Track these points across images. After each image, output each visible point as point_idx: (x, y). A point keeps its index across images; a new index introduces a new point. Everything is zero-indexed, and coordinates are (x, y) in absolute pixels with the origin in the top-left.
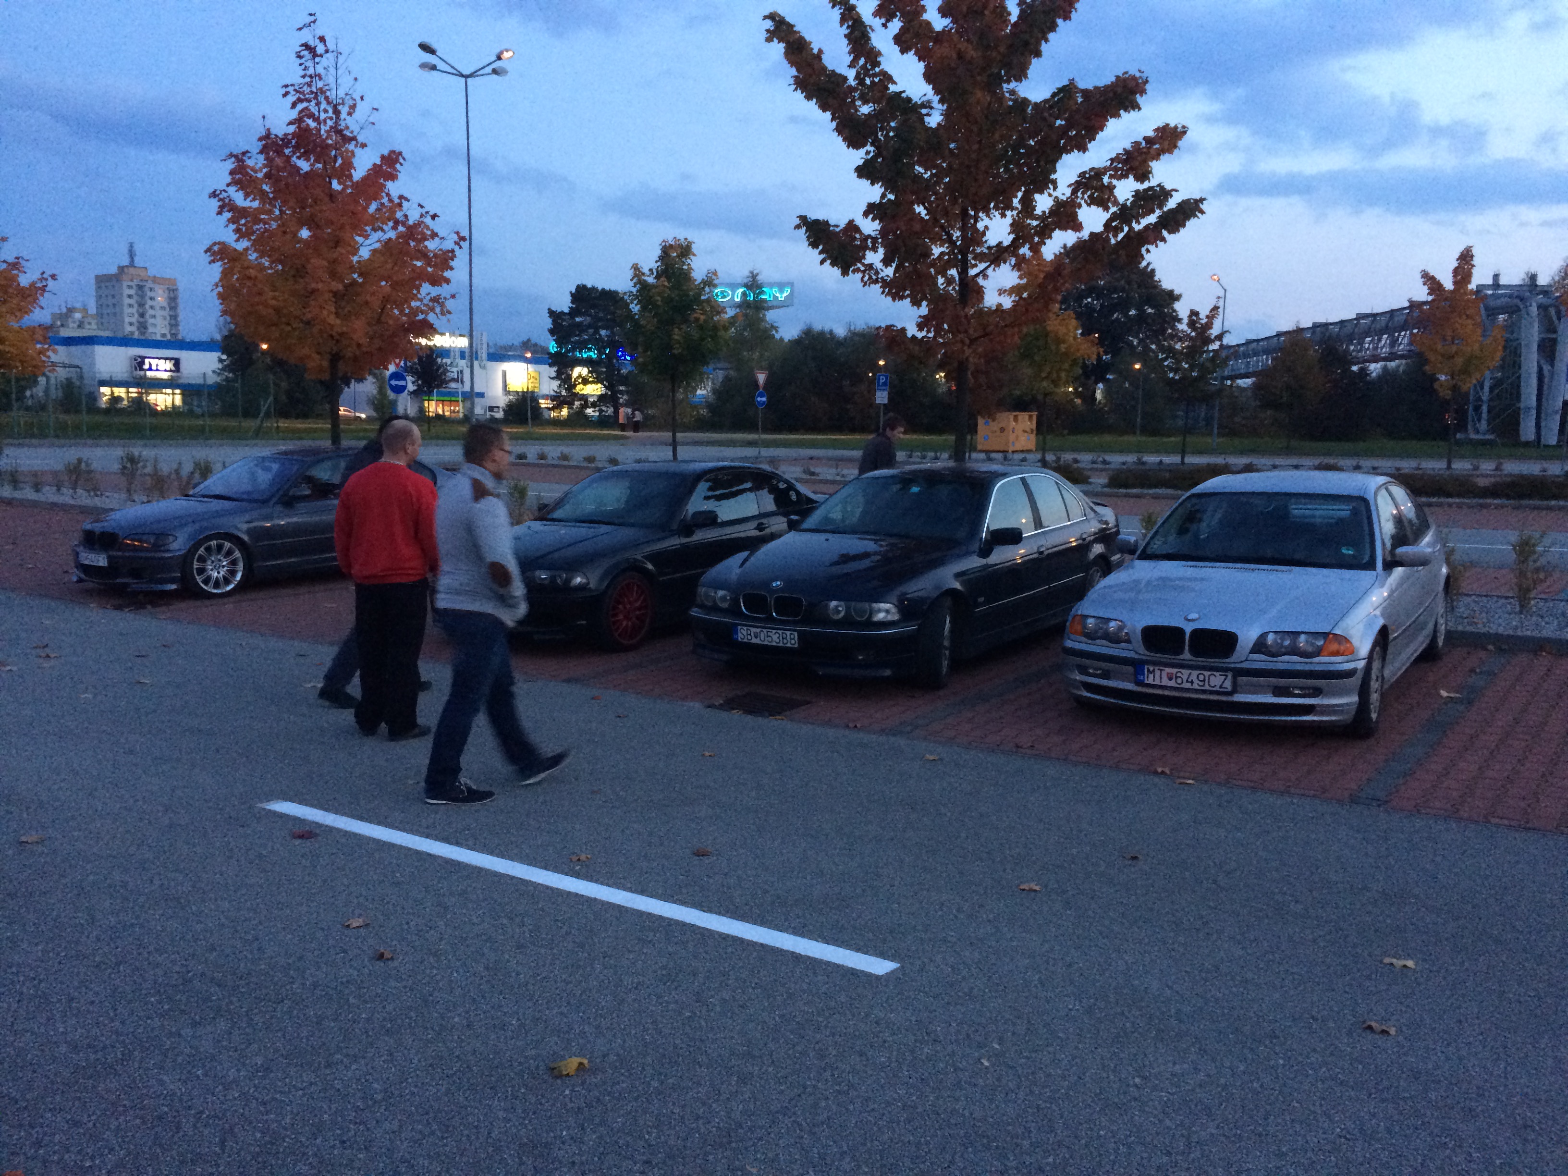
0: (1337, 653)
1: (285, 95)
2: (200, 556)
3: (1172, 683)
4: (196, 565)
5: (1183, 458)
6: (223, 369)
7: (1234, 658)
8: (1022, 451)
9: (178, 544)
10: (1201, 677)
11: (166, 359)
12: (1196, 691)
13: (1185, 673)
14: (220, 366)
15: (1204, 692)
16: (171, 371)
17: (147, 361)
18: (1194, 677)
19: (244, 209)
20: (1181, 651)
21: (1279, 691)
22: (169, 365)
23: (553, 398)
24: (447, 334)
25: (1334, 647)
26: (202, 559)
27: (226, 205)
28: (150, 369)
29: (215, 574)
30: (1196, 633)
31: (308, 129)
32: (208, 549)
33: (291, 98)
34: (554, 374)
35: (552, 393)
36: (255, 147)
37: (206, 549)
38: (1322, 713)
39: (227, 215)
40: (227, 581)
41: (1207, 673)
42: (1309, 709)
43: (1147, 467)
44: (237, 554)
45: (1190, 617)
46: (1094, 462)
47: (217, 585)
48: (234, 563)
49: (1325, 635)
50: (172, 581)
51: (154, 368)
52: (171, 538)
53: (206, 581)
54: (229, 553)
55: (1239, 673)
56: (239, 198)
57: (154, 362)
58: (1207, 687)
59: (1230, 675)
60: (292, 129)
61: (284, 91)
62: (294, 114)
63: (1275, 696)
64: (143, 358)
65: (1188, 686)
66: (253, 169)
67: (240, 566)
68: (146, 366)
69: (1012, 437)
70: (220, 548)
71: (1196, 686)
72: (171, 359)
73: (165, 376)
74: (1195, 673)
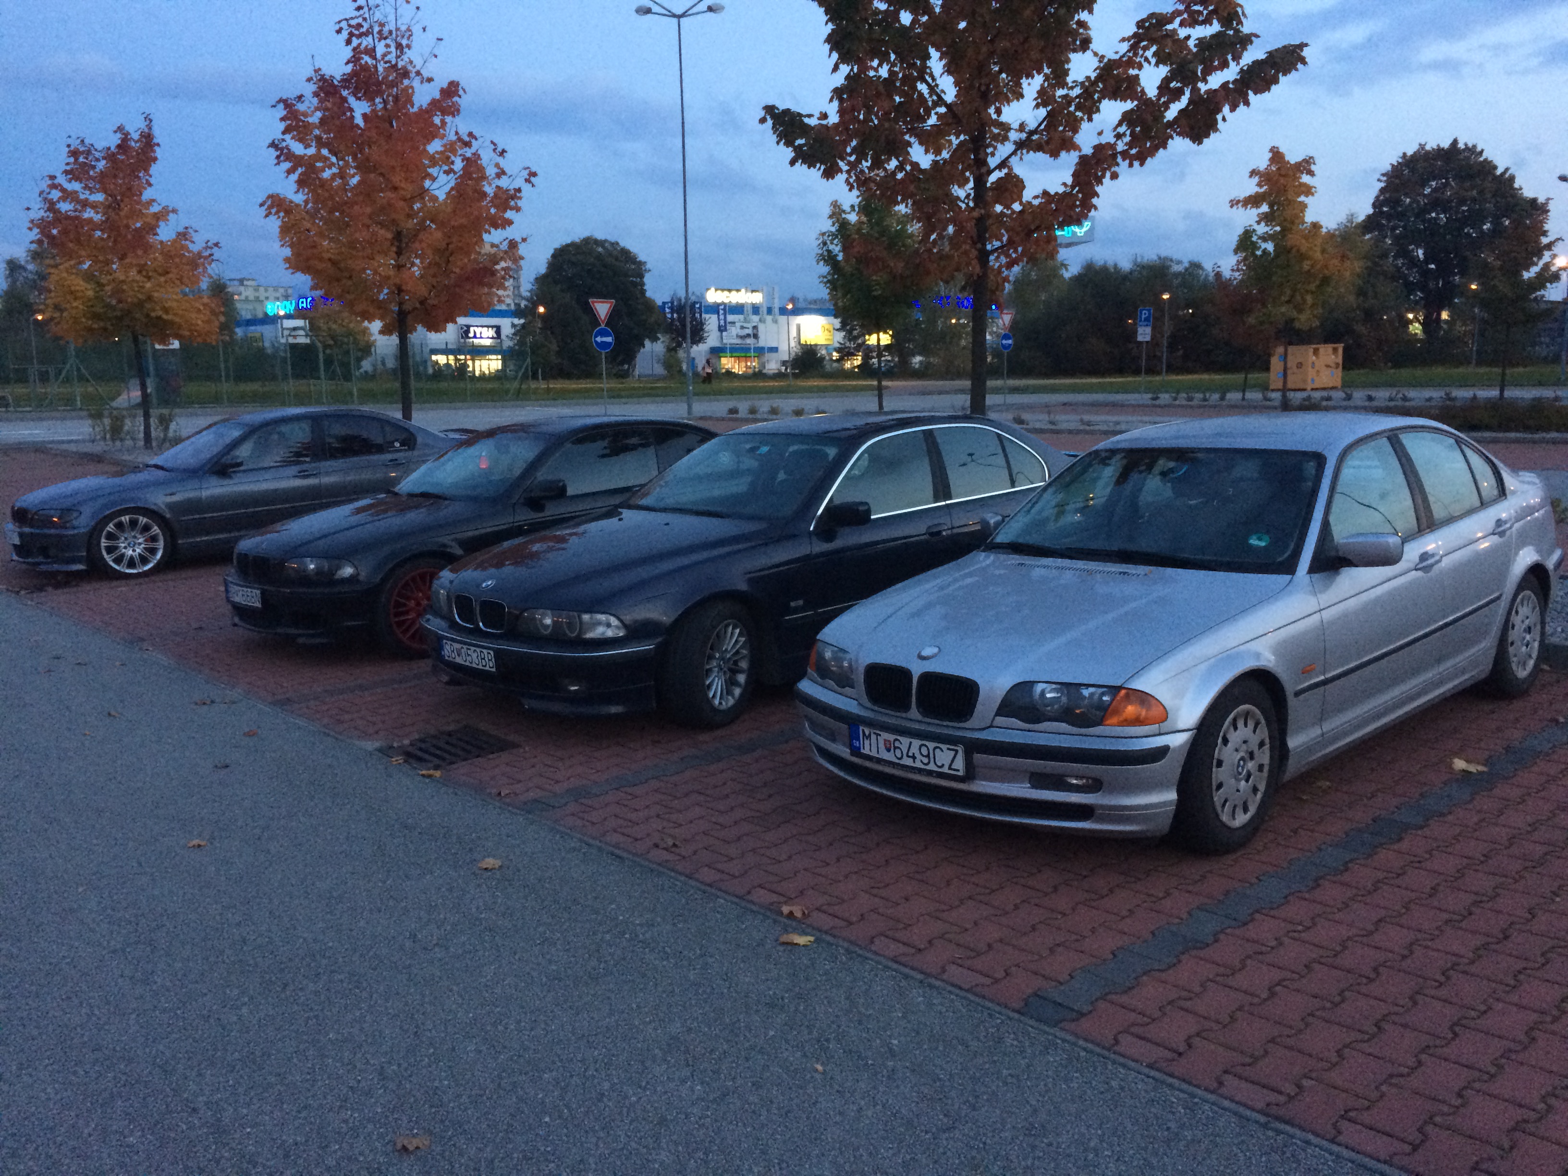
0: (1137, 721)
1: (339, 31)
2: (109, 533)
3: (889, 756)
4: (104, 543)
5: (1502, 391)
6: (514, 334)
7: (975, 721)
8: (1324, 389)
9: (83, 522)
10: (924, 751)
11: (488, 327)
12: (920, 771)
13: (905, 741)
14: (513, 331)
15: (930, 773)
16: (493, 338)
17: (472, 329)
18: (914, 750)
19: (301, 157)
20: (907, 708)
21: (1039, 780)
22: (491, 333)
23: (838, 350)
24: (743, 290)
25: (1131, 710)
26: (111, 536)
27: (283, 154)
28: (475, 337)
29: (130, 552)
30: (928, 678)
31: (365, 68)
32: (120, 526)
33: (345, 34)
34: (838, 326)
35: (838, 345)
36: (309, 89)
37: (116, 525)
38: (1102, 819)
39: (287, 165)
40: (144, 560)
41: (931, 745)
42: (1085, 812)
43: (1458, 404)
44: (156, 530)
45: (924, 653)
46: (1391, 399)
47: (131, 564)
48: (154, 539)
49: (1114, 690)
50: (77, 560)
51: (478, 335)
52: (75, 514)
53: (119, 560)
54: (146, 528)
55: (973, 747)
56: (298, 148)
57: (478, 330)
58: (932, 767)
59: (960, 749)
60: (349, 68)
61: (337, 27)
62: (348, 53)
63: (1034, 787)
64: (468, 327)
65: (908, 762)
66: (305, 115)
67: (161, 544)
68: (471, 335)
69: (1311, 373)
70: (133, 523)
71: (918, 764)
72: (492, 327)
73: (488, 342)
74: (916, 743)
